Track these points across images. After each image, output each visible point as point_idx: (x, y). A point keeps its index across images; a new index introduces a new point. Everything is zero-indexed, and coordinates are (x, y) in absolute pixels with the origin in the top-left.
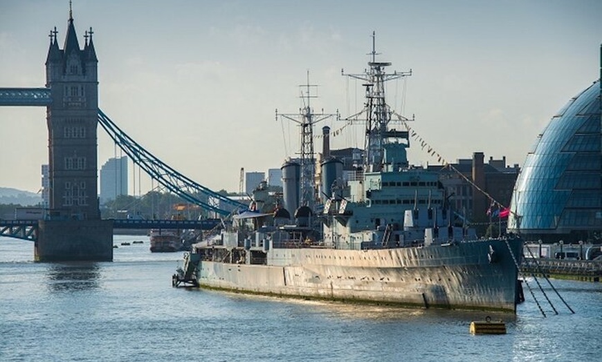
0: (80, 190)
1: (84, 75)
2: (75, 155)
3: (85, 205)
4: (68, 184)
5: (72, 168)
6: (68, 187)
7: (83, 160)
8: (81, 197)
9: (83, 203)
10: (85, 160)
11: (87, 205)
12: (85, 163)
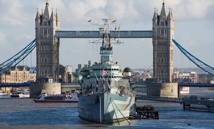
0: (164, 71)
1: (166, 25)
2: (162, 57)
3: (166, 77)
4: (159, 69)
5: (161, 62)
6: (159, 70)
7: (165, 59)
8: (165, 74)
9: (165, 76)
10: (166, 59)
11: (167, 77)
12: (166, 60)
